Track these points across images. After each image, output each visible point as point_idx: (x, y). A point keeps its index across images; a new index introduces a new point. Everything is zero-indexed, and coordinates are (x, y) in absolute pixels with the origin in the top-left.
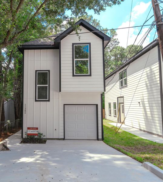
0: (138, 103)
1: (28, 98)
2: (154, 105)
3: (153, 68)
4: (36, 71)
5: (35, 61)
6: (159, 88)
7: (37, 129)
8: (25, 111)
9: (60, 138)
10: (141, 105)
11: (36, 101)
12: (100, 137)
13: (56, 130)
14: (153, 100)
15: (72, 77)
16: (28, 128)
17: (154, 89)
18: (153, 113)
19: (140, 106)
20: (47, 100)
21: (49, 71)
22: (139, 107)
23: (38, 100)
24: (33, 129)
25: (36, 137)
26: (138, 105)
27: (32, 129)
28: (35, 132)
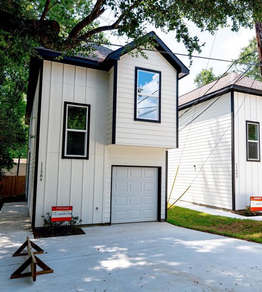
0: (193, 167)
1: (48, 151)
2: (220, 170)
3: (220, 120)
4: (66, 103)
5: (64, 85)
6: (230, 147)
7: (71, 208)
8: (41, 176)
9: (103, 222)
10: (198, 170)
11: (63, 157)
12: (163, 217)
13: (97, 208)
14: (219, 162)
15: (132, 121)
16: (53, 207)
17: (221, 148)
18: (217, 180)
19: (196, 171)
20: (83, 156)
21: (89, 106)
22: (194, 173)
23: (68, 156)
24: (63, 208)
25: (67, 223)
26: (193, 169)
27: (61, 210)
28: (66, 214)
